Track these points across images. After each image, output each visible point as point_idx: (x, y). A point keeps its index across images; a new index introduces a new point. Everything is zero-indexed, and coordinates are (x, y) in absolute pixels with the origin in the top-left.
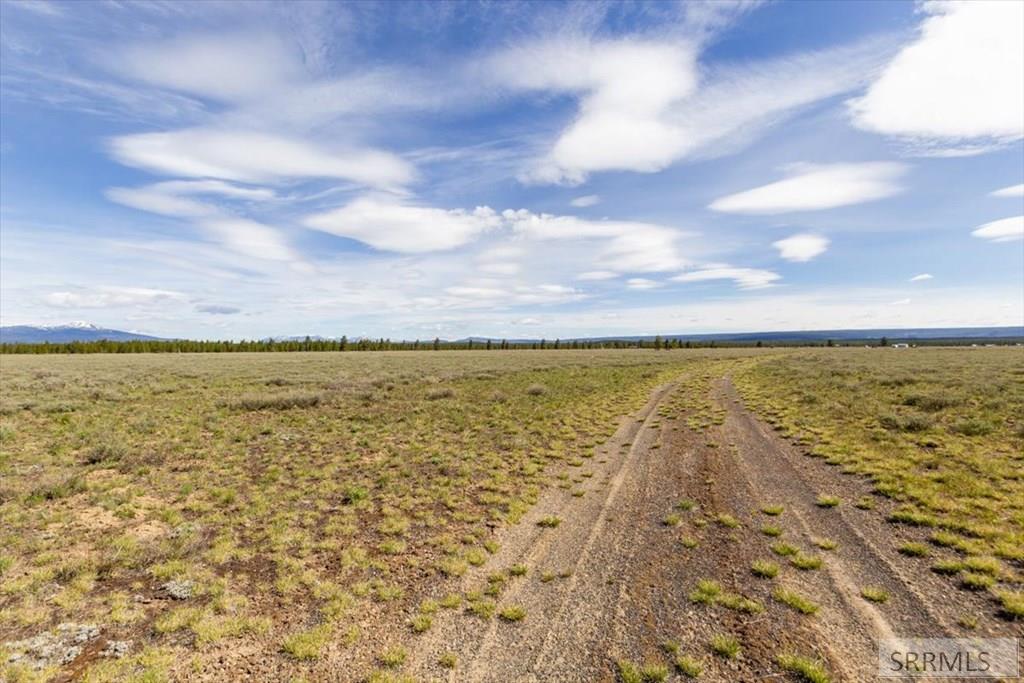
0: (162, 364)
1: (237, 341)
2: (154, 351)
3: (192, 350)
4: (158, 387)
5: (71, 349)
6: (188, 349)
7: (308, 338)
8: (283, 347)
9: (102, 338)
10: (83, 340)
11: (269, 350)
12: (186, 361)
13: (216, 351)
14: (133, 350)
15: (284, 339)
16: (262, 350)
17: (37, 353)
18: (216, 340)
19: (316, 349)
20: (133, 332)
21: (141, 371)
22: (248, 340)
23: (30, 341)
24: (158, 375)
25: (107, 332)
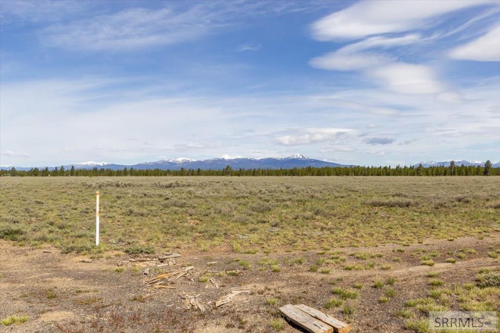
0: (341, 183)
1: (393, 167)
2: (337, 174)
3: (362, 174)
4: (337, 194)
5: (293, 173)
6: (359, 173)
7: (452, 163)
8: (430, 171)
9: (308, 165)
10: (299, 167)
11: (418, 174)
12: (355, 182)
13: (378, 175)
14: (326, 173)
15: (433, 164)
16: (413, 174)
17: (277, 175)
18: (378, 166)
19: (460, 174)
20: (325, 160)
21: (330, 187)
22: (402, 166)
23: (274, 168)
24: (338, 189)
25: (311, 161)
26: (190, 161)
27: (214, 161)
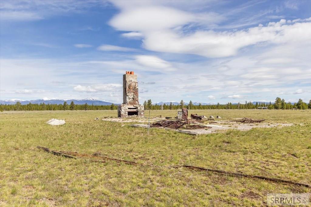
26: (21, 101)
27: (36, 101)
